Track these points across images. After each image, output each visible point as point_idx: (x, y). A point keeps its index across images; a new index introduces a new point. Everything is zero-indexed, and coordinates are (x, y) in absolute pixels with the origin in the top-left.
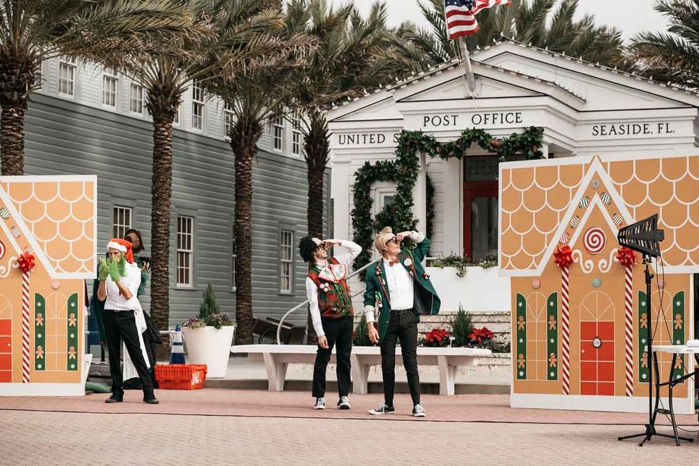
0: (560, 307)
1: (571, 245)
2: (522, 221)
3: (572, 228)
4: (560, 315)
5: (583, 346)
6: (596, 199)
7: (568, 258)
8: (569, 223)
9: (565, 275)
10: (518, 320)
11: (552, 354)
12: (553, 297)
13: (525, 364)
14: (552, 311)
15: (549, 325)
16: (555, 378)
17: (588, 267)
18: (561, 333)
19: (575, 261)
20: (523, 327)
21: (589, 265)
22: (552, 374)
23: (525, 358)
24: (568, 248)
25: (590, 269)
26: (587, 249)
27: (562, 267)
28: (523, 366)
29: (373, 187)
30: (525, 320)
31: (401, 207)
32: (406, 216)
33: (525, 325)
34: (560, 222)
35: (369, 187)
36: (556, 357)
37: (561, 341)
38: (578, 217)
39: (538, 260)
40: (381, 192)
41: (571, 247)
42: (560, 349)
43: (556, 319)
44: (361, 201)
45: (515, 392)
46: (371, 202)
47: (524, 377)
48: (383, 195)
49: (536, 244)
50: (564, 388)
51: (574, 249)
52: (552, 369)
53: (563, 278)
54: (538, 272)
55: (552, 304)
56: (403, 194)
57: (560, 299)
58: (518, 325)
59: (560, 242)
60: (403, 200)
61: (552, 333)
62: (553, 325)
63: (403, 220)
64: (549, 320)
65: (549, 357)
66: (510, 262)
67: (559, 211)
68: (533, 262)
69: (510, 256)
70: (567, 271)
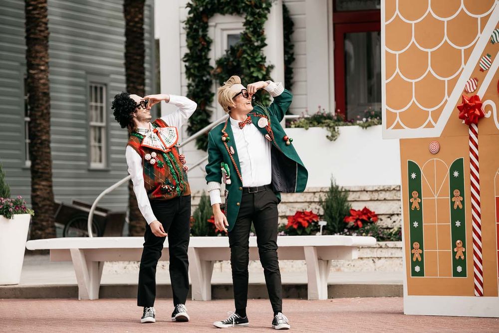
0: (468, 178)
1: (481, 94)
3: (481, 71)
4: (468, 189)
7: (477, 112)
8: (479, 63)
9: (473, 136)
10: (411, 197)
11: (458, 241)
12: (458, 165)
13: (422, 255)
14: (457, 184)
15: (453, 203)
16: (463, 274)
18: (469, 213)
19: (487, 115)
20: (418, 207)
22: (459, 269)
23: (421, 248)
24: (476, 98)
27: (469, 123)
28: (420, 259)
29: (212, 23)
30: (420, 197)
31: (250, 48)
32: (257, 60)
33: (420, 204)
34: (465, 64)
35: (207, 23)
36: (464, 246)
37: (470, 224)
38: (489, 56)
39: (436, 115)
40: (223, 30)
41: (481, 98)
42: (469, 235)
43: (462, 195)
44: (196, 42)
45: (409, 294)
46: (209, 43)
47: (421, 273)
48: (226, 33)
50: (476, 287)
51: (485, 98)
52: (459, 262)
53: (471, 138)
54: (437, 131)
55: (456, 174)
56: (252, 32)
57: (467, 167)
58: (411, 204)
59: (466, 91)
60: (253, 39)
61: (458, 214)
62: (458, 203)
63: (254, 66)
64: (452, 196)
65: (454, 246)
66: (398, 119)
67: (463, 48)
68: (430, 118)
69: (398, 112)
70: (476, 129)
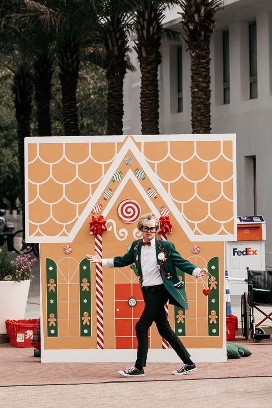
0: (93, 271)
1: (105, 214)
2: (52, 192)
3: (104, 199)
4: (93, 278)
5: (118, 305)
6: (130, 175)
7: (103, 227)
8: (103, 194)
9: (98, 243)
10: (48, 283)
11: (85, 313)
12: (86, 262)
13: (56, 322)
14: (85, 274)
15: (81, 288)
16: (89, 334)
17: (123, 235)
18: (93, 293)
19: (109, 229)
20: (54, 289)
21: (122, 233)
22: (86, 331)
23: (56, 317)
24: (101, 217)
25: (124, 236)
26: (121, 219)
27: (95, 235)
28: (54, 325)
30: (56, 283)
33: (56, 288)
34: (92, 195)
36: (90, 316)
37: (94, 301)
38: (111, 190)
39: (69, 228)
41: (105, 217)
42: (93, 308)
43: (89, 282)
45: (46, 349)
47: (56, 334)
49: (66, 213)
50: (98, 343)
51: (108, 217)
52: (83, 327)
53: (96, 244)
54: (70, 238)
55: (85, 268)
58: (48, 288)
59: (92, 212)
61: (85, 295)
62: (85, 288)
64: (81, 282)
65: (82, 316)
66: (38, 229)
67: (90, 184)
68: (64, 229)
69: (38, 224)
70: (101, 238)
